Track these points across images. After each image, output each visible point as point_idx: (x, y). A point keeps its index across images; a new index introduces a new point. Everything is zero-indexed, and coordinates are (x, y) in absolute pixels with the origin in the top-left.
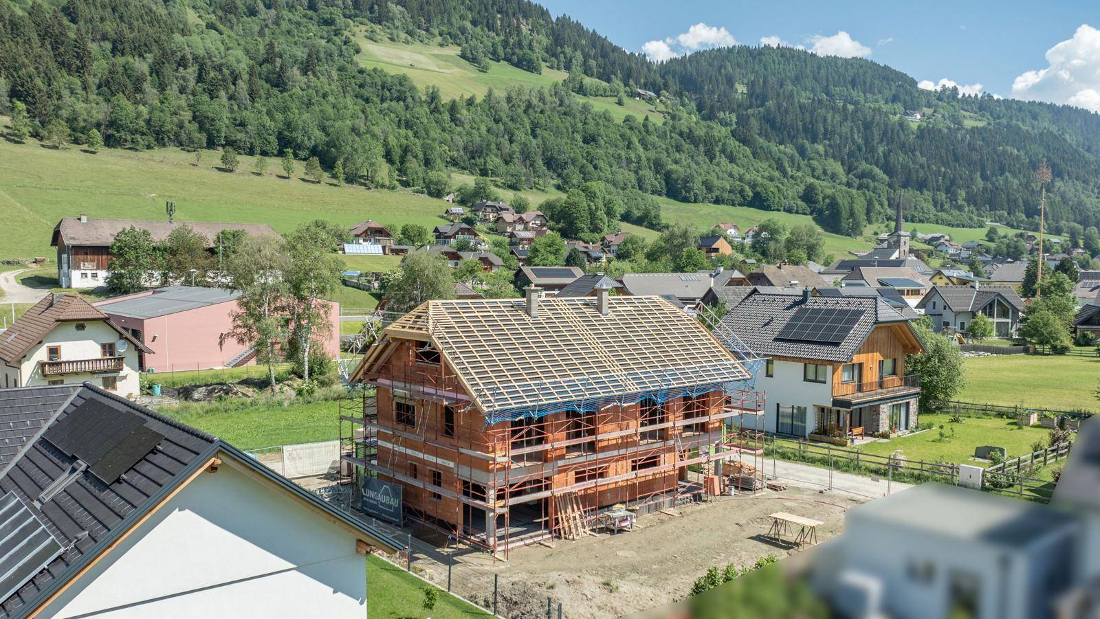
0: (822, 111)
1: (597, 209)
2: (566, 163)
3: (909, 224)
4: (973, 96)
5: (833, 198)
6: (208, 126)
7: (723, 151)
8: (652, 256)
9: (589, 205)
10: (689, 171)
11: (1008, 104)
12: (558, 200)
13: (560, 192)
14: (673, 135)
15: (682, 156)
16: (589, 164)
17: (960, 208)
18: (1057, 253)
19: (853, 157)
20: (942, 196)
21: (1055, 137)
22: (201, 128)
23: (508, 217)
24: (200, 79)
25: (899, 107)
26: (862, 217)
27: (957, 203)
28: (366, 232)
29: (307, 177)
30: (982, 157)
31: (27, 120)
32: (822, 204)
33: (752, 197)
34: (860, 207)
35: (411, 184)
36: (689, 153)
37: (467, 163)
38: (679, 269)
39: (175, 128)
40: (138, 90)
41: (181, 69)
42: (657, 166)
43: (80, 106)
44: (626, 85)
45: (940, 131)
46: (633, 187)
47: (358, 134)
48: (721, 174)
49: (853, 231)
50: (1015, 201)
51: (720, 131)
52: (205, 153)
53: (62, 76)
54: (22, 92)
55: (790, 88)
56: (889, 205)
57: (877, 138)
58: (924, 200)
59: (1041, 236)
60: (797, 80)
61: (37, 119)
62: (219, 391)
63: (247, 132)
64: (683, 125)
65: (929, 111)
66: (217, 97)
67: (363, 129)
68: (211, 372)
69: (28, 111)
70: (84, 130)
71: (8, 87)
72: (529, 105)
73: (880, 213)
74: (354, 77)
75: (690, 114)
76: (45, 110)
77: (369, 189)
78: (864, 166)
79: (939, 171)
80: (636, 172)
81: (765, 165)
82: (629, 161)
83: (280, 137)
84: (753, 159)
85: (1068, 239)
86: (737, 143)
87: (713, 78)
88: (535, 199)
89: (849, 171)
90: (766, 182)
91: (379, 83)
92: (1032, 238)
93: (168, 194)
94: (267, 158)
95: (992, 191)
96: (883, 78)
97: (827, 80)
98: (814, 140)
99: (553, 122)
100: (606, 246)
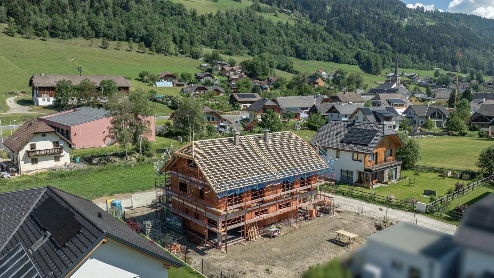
0: (364, 19)
1: (265, 65)
2: (252, 43)
3: (401, 69)
4: (430, 11)
5: (368, 58)
6: (95, 28)
7: (321, 37)
8: (289, 86)
9: (262, 63)
10: (306, 46)
11: (446, 14)
12: (249, 61)
13: (249, 56)
14: (299, 30)
15: (303, 39)
16: (262, 44)
17: (423, 62)
18: (465, 82)
19: (377, 39)
20: (415, 56)
21: (466, 29)
22: (93, 29)
23: (227, 68)
24: (91, 7)
25: (398, 16)
26: (380, 66)
27: (422, 59)
28: (165, 76)
29: (139, 51)
30: (434, 39)
31: (15, 26)
32: (363, 60)
33: (333, 58)
34: (380, 62)
35: (185, 53)
36: (306, 38)
37: (209, 43)
38: (301, 94)
39: (81, 29)
40: (64, 12)
41: (83, 2)
42: (292, 44)
43: (39, 19)
44: (279, 7)
45: (415, 27)
46: (281, 54)
47: (161, 31)
48: (320, 47)
49: (377, 72)
50: (447, 58)
51: (319, 28)
52: (95, 40)
53: (30, 5)
54: (12, 13)
55: (351, 8)
56: (392, 61)
57: (388, 30)
58: (407, 59)
59: (458, 74)
60: (353, 4)
61: (20, 25)
62: (104, 160)
63: (112, 31)
64: (303, 26)
65: (411, 18)
66: (99, 15)
67: (163, 28)
68: (100, 149)
69: (16, 22)
70: (41, 30)
71: (6, 10)
72: (236, 17)
73: (388, 64)
74: (159, 5)
75: (306, 20)
76: (23, 21)
77: (167, 55)
78: (382, 43)
79: (415, 45)
80: (283, 47)
81: (339, 43)
82: (280, 42)
83: (127, 32)
84: (334, 41)
85: (470, 75)
86: (327, 33)
87: (317, 3)
88: (238, 59)
89: (375, 46)
90: (339, 51)
91: (170, 7)
92: (454, 75)
93: (79, 59)
94: (121, 42)
95: (437, 54)
96: (391, 3)
97: (367, 4)
98: (360, 31)
99: (246, 24)
100: (269, 81)
